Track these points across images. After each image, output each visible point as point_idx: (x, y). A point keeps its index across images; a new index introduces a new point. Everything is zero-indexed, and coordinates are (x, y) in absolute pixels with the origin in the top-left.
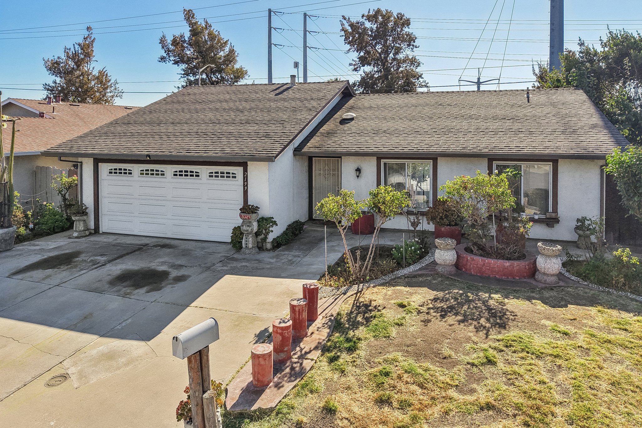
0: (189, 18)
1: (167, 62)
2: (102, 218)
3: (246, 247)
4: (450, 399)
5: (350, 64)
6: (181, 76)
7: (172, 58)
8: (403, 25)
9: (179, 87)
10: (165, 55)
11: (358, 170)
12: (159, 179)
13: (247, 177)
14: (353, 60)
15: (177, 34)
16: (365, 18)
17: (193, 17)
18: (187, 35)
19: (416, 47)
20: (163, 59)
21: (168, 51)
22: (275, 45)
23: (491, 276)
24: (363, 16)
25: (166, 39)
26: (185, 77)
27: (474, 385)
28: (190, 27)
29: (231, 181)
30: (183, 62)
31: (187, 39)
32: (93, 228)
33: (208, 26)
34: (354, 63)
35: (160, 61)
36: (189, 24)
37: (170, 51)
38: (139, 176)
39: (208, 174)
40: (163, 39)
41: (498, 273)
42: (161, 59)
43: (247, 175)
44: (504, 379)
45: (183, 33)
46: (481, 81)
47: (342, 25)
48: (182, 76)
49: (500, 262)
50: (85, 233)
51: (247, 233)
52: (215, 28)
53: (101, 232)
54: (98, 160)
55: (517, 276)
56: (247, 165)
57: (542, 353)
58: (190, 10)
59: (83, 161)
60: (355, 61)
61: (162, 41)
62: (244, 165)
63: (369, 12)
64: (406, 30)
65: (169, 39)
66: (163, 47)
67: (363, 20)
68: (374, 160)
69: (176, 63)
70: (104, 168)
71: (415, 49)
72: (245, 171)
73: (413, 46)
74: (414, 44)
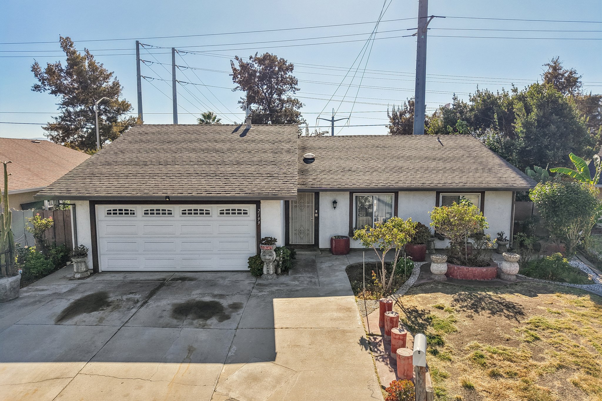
0: (66, 46)
1: (42, 91)
2: (100, 257)
3: (268, 273)
4: (535, 366)
5: (240, 102)
6: (59, 106)
7: (47, 87)
8: (287, 69)
9: (56, 118)
10: (40, 83)
11: (335, 202)
12: (167, 218)
13: (260, 213)
14: (241, 98)
15: (53, 62)
16: (252, 59)
17: (71, 46)
18: (64, 65)
19: (298, 90)
20: (37, 88)
21: (43, 80)
22: (144, 77)
23: (473, 279)
24: (251, 58)
25: (39, 66)
26: (64, 107)
27: (540, 354)
28: (67, 55)
29: (242, 217)
30: (61, 92)
31: (64, 68)
32: (92, 268)
33: (89, 56)
34: (242, 101)
35: (34, 90)
36: (67, 53)
37: (46, 80)
38: (143, 216)
39: (219, 212)
40: (36, 67)
41: (478, 277)
42: (35, 88)
43: (260, 211)
44: (554, 348)
45: (59, 62)
46: (335, 119)
47: (232, 65)
48: (61, 106)
49: (479, 269)
50: (87, 274)
51: (269, 262)
52: (98, 60)
53: (100, 271)
54: (94, 203)
55: (490, 278)
56: (260, 203)
57: (560, 328)
58: (68, 38)
59: (76, 203)
60: (243, 99)
61: (35, 69)
62: (258, 203)
63: (256, 55)
64: (289, 74)
65: (43, 68)
66: (36, 76)
67: (250, 61)
68: (347, 194)
69: (53, 92)
70: (101, 210)
71: (296, 92)
72: (258, 208)
73: (295, 88)
74: (296, 86)
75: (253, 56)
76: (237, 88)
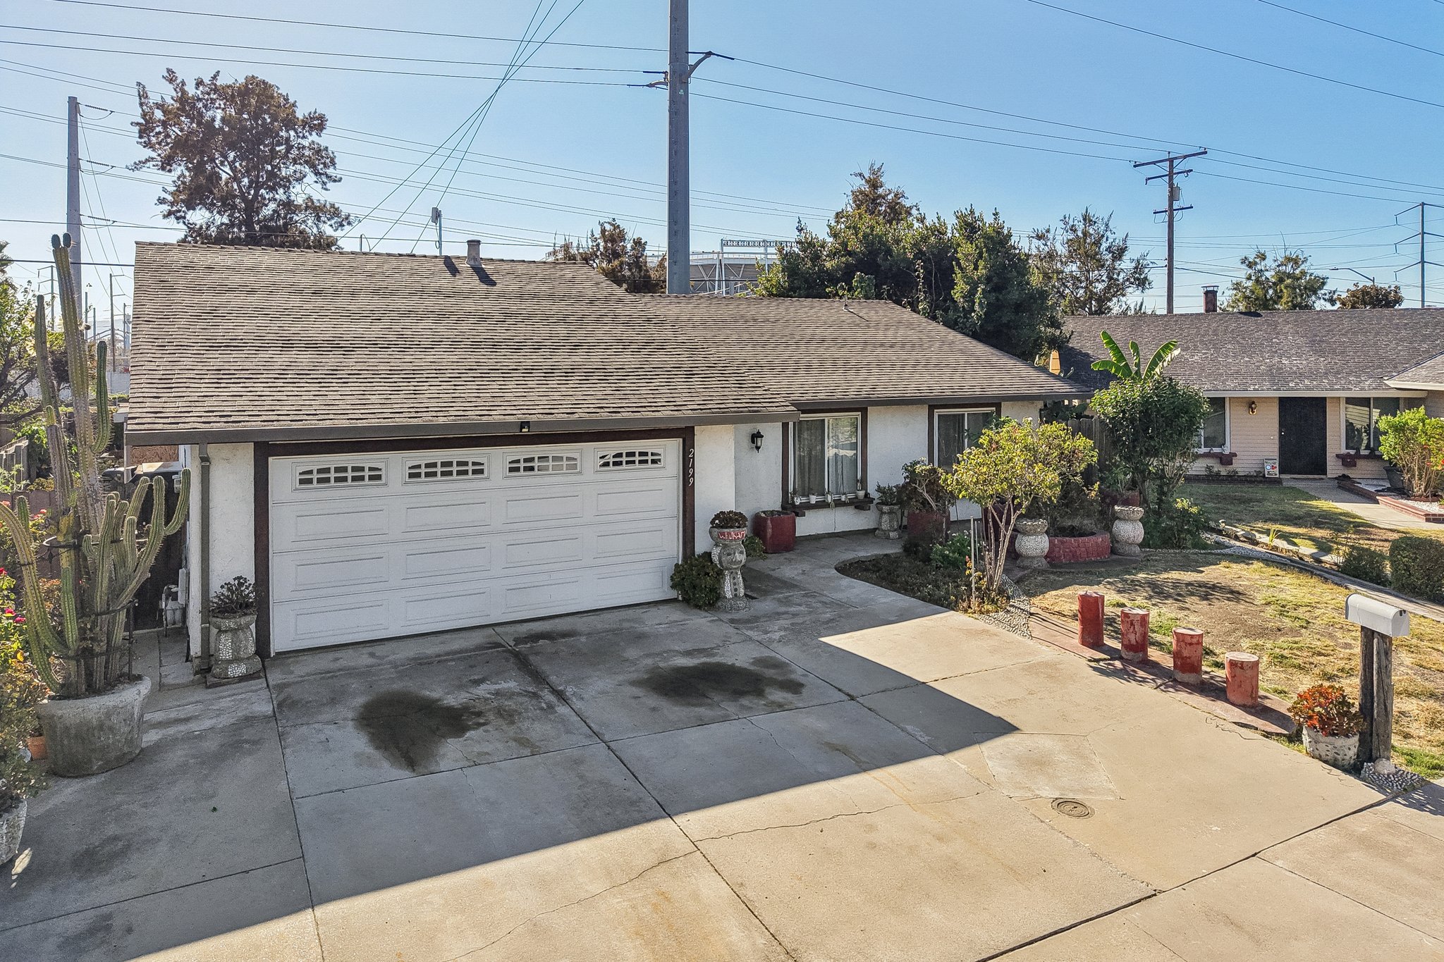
5: (160, 201)
8: (306, 126)
11: (758, 436)
13: (693, 458)
24: (197, 84)
29: (648, 471)
34: (169, 198)
38: (405, 483)
43: (694, 454)
51: (737, 568)
53: (272, 653)
54: (266, 450)
56: (694, 435)
59: (211, 454)
60: (172, 194)
62: (685, 434)
63: (214, 77)
64: (312, 137)
70: (283, 470)
72: (688, 446)
73: (328, 177)
74: (330, 171)
75: (207, 81)
76: (147, 161)
